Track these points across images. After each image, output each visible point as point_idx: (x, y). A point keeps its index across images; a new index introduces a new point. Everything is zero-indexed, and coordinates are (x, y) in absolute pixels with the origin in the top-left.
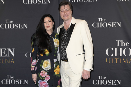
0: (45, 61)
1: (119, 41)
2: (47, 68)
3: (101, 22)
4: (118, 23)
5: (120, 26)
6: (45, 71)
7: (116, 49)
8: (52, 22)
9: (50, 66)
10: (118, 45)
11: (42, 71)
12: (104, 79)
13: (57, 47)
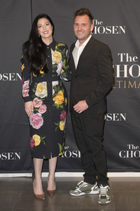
0: (39, 85)
2: (42, 95)
3: (95, 25)
4: (121, 27)
5: (124, 31)
6: (39, 98)
8: (50, 25)
9: (46, 91)
10: (122, 61)
11: (36, 99)
13: (56, 64)
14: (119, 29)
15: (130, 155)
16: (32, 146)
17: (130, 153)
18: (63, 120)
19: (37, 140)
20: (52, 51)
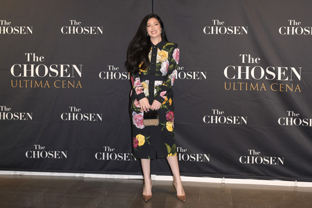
1: (245, 56)
3: (216, 25)
4: (243, 28)
5: (246, 32)
7: (240, 68)
9: (147, 91)
10: (243, 62)
12: (221, 115)
13: (160, 63)
14: (241, 30)
15: (251, 161)
16: (135, 146)
17: (251, 158)
18: (170, 120)
19: (141, 140)
20: (159, 51)
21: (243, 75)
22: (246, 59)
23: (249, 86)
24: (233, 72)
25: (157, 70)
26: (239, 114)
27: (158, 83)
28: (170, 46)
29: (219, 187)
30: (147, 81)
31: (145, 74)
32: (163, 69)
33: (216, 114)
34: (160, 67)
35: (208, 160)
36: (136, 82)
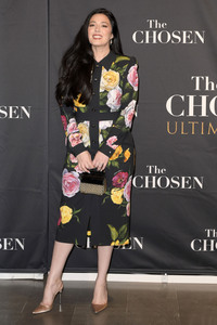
1: (201, 79)
3: (154, 28)
4: (197, 33)
5: (202, 40)
7: (191, 98)
10: (197, 88)
12: (161, 174)
13: (106, 91)
14: (193, 36)
15: (209, 247)
17: (208, 243)
18: (119, 185)
20: (104, 71)
21: (198, 110)
22: (202, 83)
23: (206, 127)
24: (180, 106)
25: (101, 104)
26: (189, 173)
27: (104, 125)
28: (124, 63)
29: (159, 289)
30: (87, 123)
31: (83, 111)
32: (112, 101)
33: (153, 174)
34: (106, 99)
35: (141, 246)
36: (70, 126)
